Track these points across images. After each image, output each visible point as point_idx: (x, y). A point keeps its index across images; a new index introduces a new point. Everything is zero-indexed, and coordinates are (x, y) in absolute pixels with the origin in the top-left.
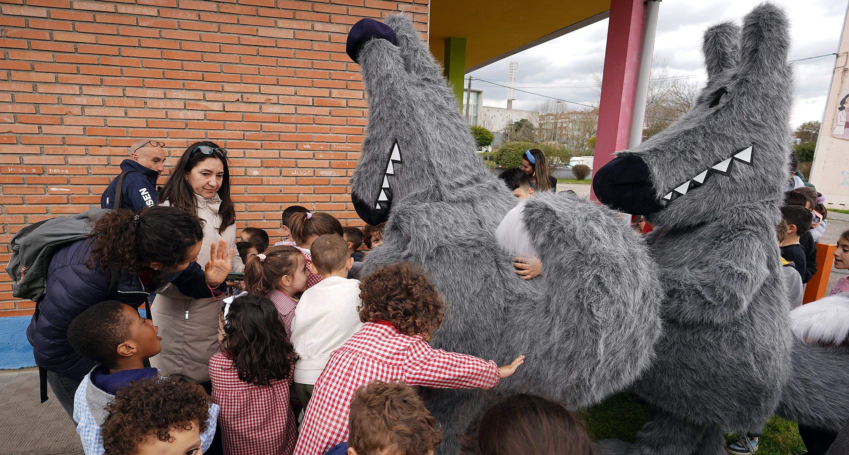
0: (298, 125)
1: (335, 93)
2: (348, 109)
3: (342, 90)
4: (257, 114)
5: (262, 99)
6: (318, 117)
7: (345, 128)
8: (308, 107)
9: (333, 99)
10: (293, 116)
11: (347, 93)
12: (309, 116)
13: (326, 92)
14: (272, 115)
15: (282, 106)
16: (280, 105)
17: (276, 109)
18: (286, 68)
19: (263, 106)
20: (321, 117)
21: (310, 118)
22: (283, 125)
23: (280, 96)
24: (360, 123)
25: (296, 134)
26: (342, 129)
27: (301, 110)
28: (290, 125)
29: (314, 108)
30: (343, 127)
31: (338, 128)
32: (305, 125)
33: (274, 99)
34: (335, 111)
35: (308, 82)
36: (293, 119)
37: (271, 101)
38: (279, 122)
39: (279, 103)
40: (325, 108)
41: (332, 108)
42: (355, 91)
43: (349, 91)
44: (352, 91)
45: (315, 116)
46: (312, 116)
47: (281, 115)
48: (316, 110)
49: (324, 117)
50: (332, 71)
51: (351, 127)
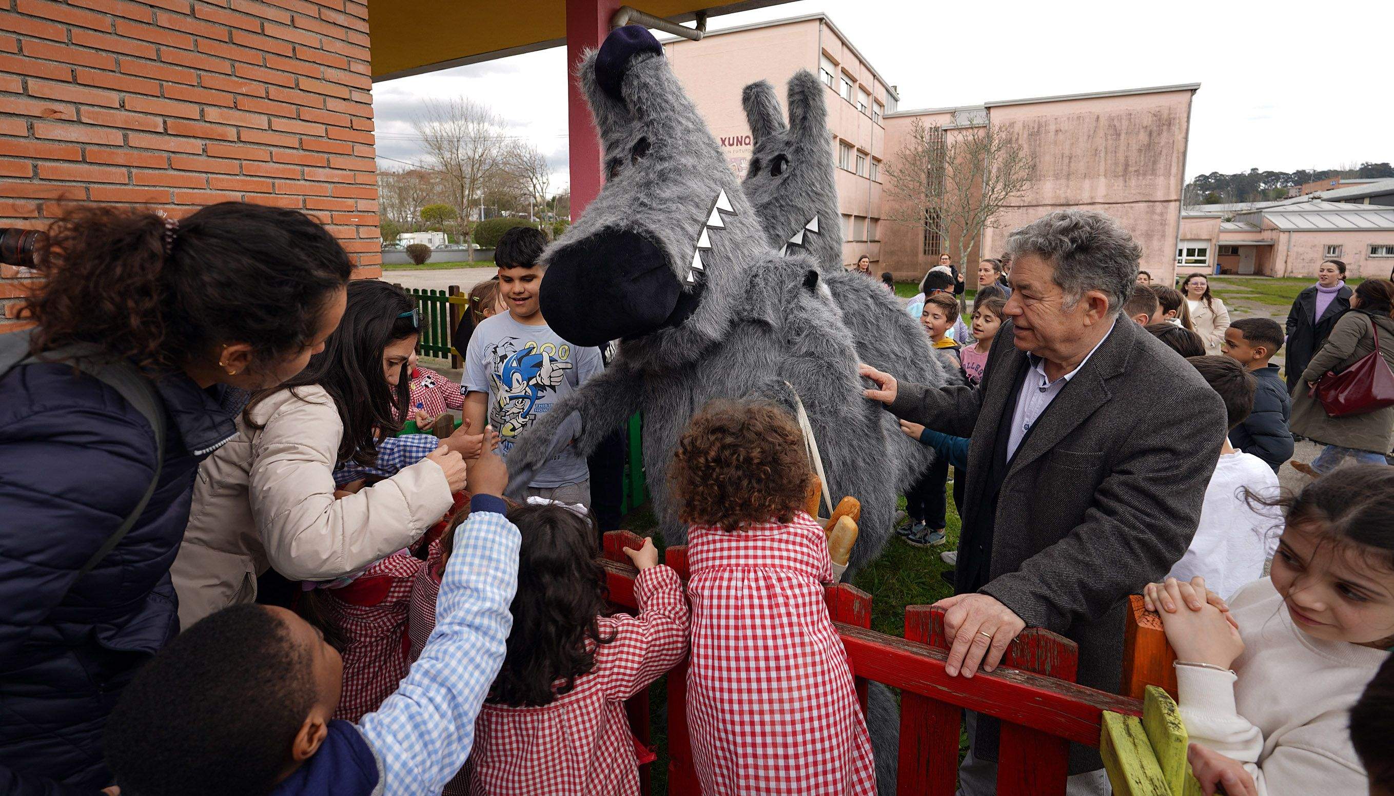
0: (134, 171)
1: (212, 114)
2: (241, 145)
3: (225, 109)
4: (22, 140)
5: (36, 108)
6: (178, 156)
7: (238, 180)
8: (154, 136)
9: (208, 125)
10: (120, 151)
11: (236, 117)
12: (157, 154)
13: (193, 111)
14: (63, 145)
15: (89, 128)
16: (82, 126)
17: (75, 133)
18: (94, 51)
19: (37, 123)
20: (185, 156)
21: (161, 157)
22: (96, 167)
23: (83, 108)
24: (267, 172)
25: (130, 187)
26: (231, 181)
27: (136, 139)
28: (113, 169)
29: (167, 137)
30: (234, 177)
31: (223, 180)
32: (150, 171)
33: (69, 112)
34: (215, 148)
35: (152, 87)
36: (120, 156)
37: (57, 116)
38: (84, 161)
39: (80, 122)
40: (192, 140)
41: (208, 142)
42: (252, 115)
43: (241, 113)
44: (248, 114)
45: (172, 155)
46: (165, 155)
47: (88, 147)
48: (172, 143)
49: (191, 157)
50: (202, 73)
51: (249, 178)
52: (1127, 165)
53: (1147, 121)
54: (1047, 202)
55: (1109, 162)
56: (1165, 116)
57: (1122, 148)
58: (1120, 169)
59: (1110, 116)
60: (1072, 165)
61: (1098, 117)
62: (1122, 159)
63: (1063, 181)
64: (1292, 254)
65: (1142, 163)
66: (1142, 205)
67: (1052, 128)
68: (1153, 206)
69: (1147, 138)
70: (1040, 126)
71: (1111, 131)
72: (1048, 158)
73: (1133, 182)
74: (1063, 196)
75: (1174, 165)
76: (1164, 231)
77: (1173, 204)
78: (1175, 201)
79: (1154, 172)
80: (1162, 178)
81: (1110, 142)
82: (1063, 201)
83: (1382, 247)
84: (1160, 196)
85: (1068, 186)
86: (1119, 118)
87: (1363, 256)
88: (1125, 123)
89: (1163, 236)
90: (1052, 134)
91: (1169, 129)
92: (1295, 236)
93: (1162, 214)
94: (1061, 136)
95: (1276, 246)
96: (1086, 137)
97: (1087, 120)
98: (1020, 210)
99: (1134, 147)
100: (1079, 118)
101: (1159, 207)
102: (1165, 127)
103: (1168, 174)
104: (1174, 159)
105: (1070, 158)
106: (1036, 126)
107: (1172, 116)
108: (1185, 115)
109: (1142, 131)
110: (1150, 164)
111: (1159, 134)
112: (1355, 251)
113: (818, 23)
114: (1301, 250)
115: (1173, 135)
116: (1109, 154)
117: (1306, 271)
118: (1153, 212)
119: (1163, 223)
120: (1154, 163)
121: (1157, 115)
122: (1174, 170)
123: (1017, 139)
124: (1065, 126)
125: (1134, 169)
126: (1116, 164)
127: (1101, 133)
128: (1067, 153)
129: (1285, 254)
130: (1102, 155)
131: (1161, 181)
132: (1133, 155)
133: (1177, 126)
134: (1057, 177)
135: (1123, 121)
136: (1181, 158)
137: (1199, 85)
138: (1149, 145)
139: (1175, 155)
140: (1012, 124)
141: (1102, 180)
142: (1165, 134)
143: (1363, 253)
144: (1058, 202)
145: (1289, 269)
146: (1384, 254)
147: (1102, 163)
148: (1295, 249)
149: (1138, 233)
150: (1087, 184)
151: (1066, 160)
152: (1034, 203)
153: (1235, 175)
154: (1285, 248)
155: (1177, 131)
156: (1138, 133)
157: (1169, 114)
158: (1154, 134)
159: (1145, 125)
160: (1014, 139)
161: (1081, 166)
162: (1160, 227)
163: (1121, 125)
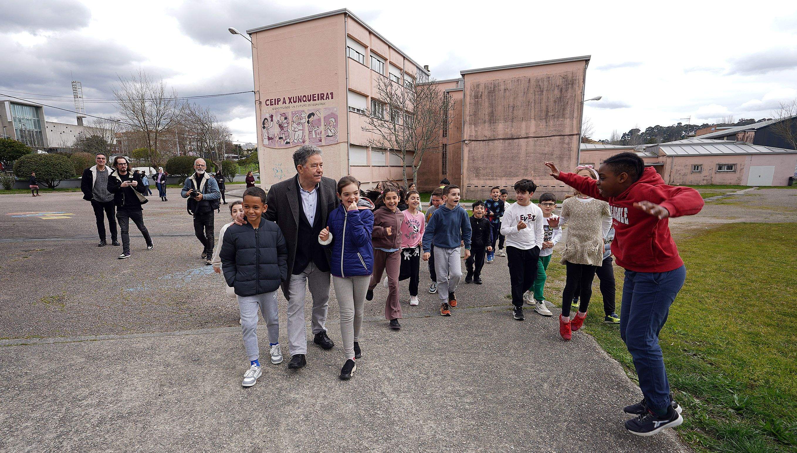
52: (547, 112)
53: (559, 82)
54: (500, 137)
55: (537, 110)
56: (570, 78)
57: (545, 100)
58: (544, 114)
59: (537, 79)
60: (515, 112)
61: (530, 80)
62: (544, 108)
63: (509, 123)
64: (674, 171)
65: (556, 111)
66: (557, 138)
67: (502, 87)
68: (563, 139)
69: (559, 94)
70: (495, 86)
71: (537, 89)
72: (500, 108)
73: (551, 123)
74: (510, 133)
75: (576, 110)
76: (570, 155)
77: (575, 137)
78: (576, 135)
79: (563, 116)
80: (568, 120)
81: (537, 96)
82: (509, 136)
83: (725, 165)
84: (567, 131)
85: (512, 127)
86: (542, 80)
87: (714, 171)
88: (546, 83)
89: (570, 158)
90: (502, 91)
91: (572, 87)
92: (676, 159)
93: (568, 144)
94: (507, 93)
95: (665, 166)
96: (522, 93)
97: (523, 82)
98: (484, 143)
99: (552, 99)
100: (518, 80)
101: (567, 139)
102: (570, 86)
103: (572, 118)
104: (576, 107)
105: (514, 107)
106: (492, 86)
107: (574, 78)
108: (582, 78)
109: (556, 88)
110: (562, 111)
111: (566, 91)
112: (709, 168)
113: (343, 16)
114: (679, 168)
115: (575, 91)
116: (537, 105)
117: (682, 181)
118: (563, 143)
119: (570, 150)
120: (564, 110)
121: (565, 78)
122: (575, 115)
123: (481, 96)
124: (510, 86)
125: (552, 114)
126: (541, 111)
127: (531, 91)
128: (511, 104)
129: (669, 171)
130: (533, 105)
131: (567, 121)
132: (551, 104)
133: (577, 85)
134: (506, 120)
135: (545, 82)
136: (580, 106)
137: (590, 57)
138: (560, 98)
139: (576, 104)
140: (478, 86)
141: (533, 122)
142: (570, 90)
143: (714, 169)
144: (506, 137)
145: (672, 180)
146: (726, 170)
147: (533, 111)
148: (675, 168)
149: (555, 156)
150: (524, 124)
151: (511, 109)
152: (493, 138)
153: (668, 127)
154: (670, 167)
155: (577, 88)
156: (553, 90)
157: (573, 77)
158: (564, 90)
159: (558, 84)
160: (479, 95)
161: (519, 113)
162: (567, 153)
163: (544, 85)
